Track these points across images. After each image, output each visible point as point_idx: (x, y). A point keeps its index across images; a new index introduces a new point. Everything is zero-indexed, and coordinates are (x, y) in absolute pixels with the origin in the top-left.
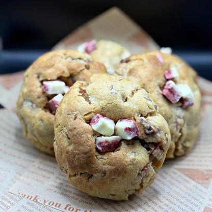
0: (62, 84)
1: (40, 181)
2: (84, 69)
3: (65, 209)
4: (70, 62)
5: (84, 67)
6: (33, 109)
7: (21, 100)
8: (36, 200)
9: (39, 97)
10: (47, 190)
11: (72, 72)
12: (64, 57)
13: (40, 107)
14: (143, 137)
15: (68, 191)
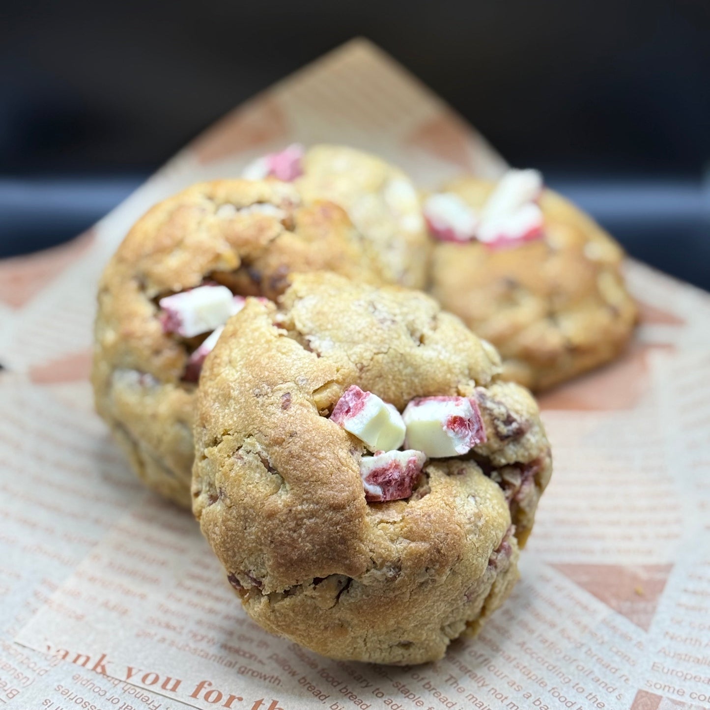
0: (222, 293)
1: (114, 608)
2: (279, 235)
3: (195, 695)
4: (231, 221)
5: (277, 228)
6: (146, 391)
7: (104, 367)
8: (103, 668)
9: (157, 352)
10: (138, 636)
11: (244, 251)
12: (209, 206)
13: (168, 381)
14: (488, 447)
15: (203, 638)
